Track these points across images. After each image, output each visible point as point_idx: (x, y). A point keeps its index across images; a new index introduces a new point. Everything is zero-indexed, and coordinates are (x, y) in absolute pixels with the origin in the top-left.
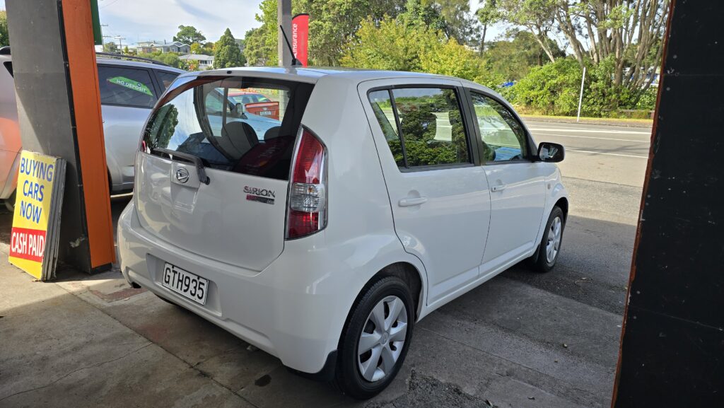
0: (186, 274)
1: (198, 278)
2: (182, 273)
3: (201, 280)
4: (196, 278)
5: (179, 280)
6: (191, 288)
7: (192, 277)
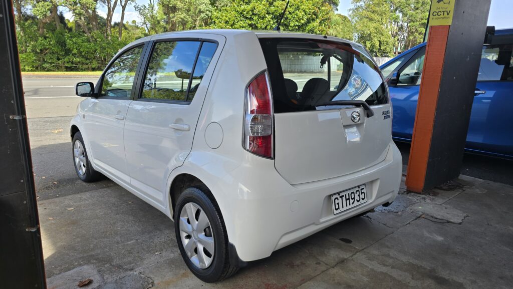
0: (350, 192)
1: (359, 188)
2: (347, 193)
3: (361, 188)
4: (357, 189)
5: (346, 200)
6: (357, 198)
7: (354, 190)
